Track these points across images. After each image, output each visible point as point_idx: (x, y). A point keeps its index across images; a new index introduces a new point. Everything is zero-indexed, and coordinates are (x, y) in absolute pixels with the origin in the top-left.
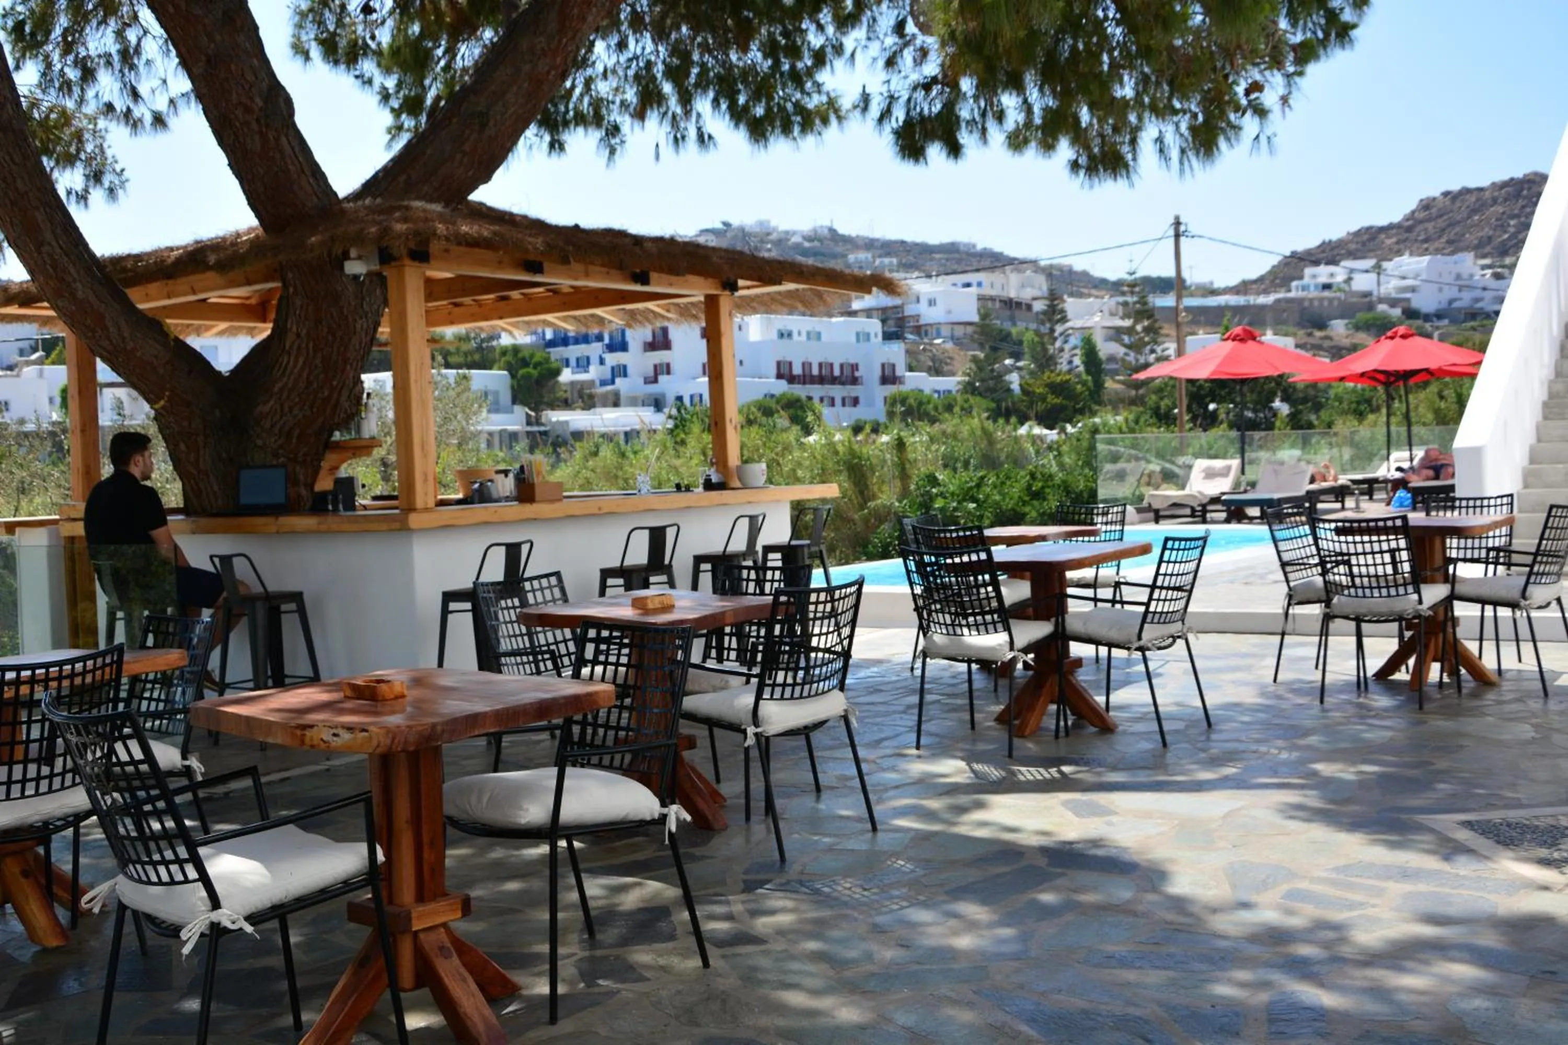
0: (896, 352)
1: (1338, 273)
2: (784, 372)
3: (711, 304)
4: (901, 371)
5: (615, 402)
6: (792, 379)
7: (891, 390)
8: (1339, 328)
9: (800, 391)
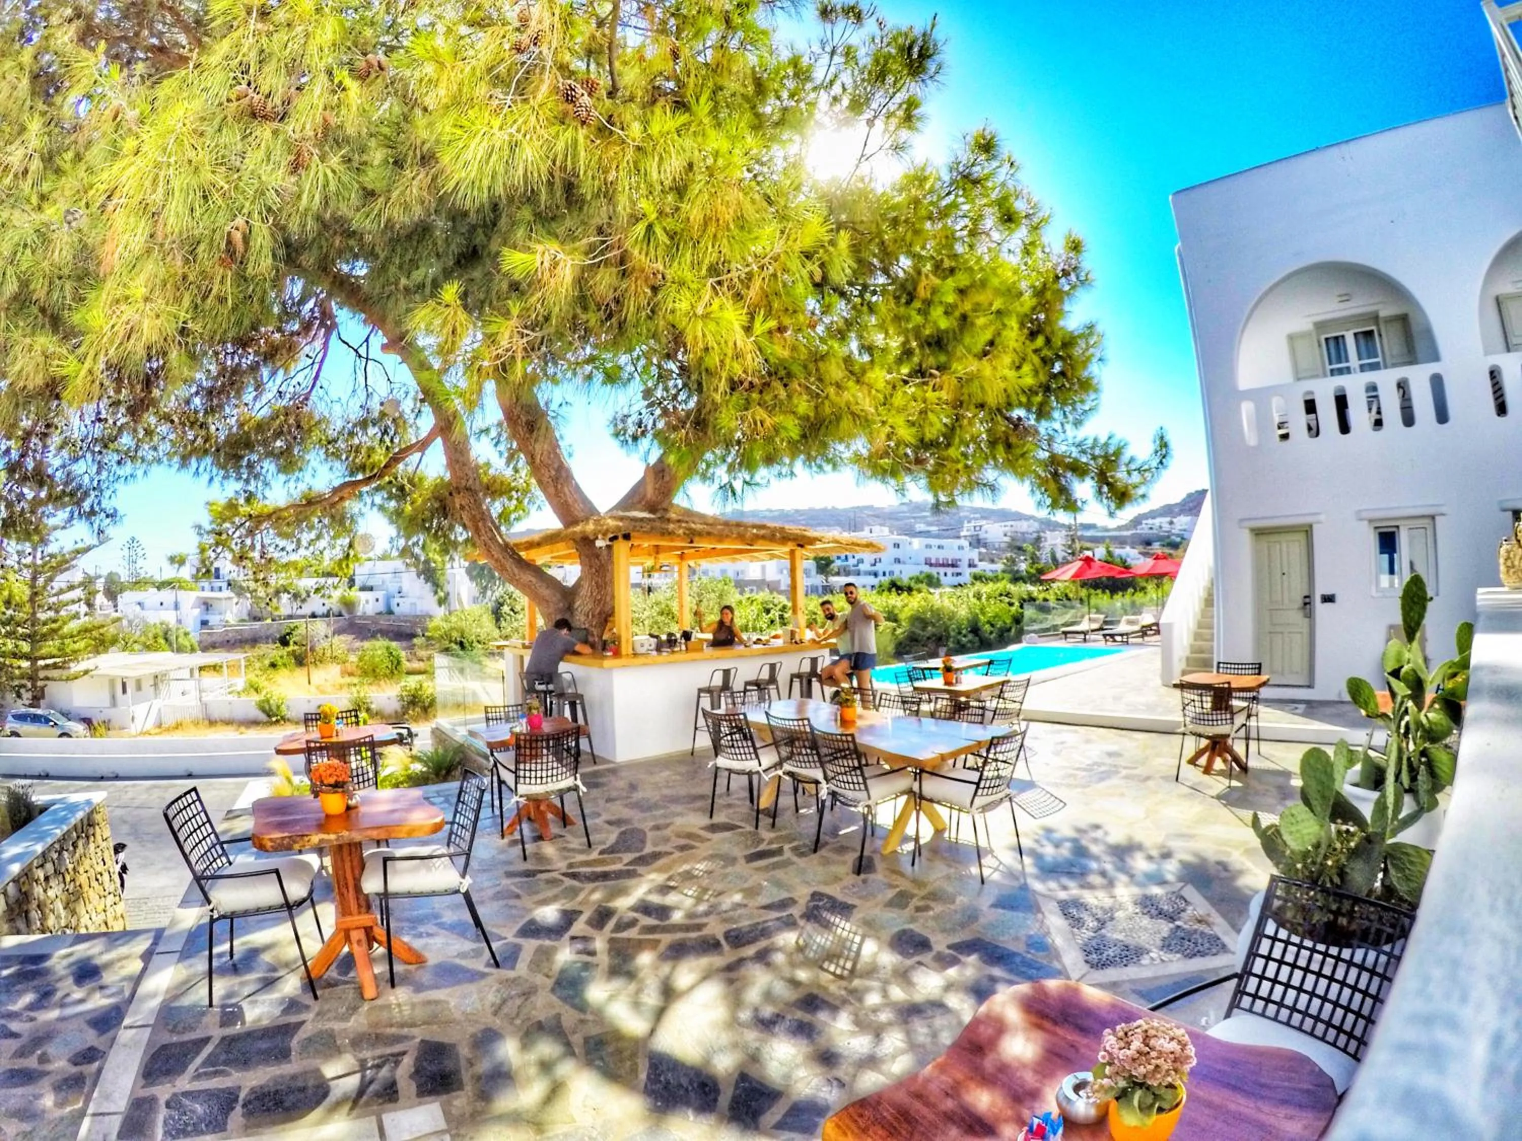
0: (974, 554)
1: (1157, 521)
2: (929, 563)
3: (792, 553)
4: (976, 562)
5: (858, 573)
6: (931, 565)
7: (973, 570)
8: (1156, 548)
9: (934, 571)
